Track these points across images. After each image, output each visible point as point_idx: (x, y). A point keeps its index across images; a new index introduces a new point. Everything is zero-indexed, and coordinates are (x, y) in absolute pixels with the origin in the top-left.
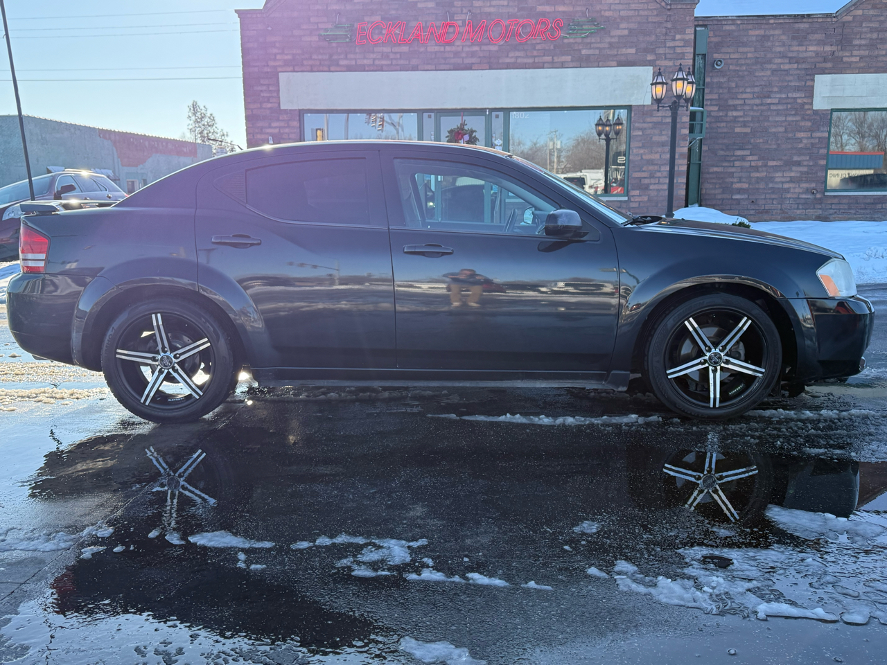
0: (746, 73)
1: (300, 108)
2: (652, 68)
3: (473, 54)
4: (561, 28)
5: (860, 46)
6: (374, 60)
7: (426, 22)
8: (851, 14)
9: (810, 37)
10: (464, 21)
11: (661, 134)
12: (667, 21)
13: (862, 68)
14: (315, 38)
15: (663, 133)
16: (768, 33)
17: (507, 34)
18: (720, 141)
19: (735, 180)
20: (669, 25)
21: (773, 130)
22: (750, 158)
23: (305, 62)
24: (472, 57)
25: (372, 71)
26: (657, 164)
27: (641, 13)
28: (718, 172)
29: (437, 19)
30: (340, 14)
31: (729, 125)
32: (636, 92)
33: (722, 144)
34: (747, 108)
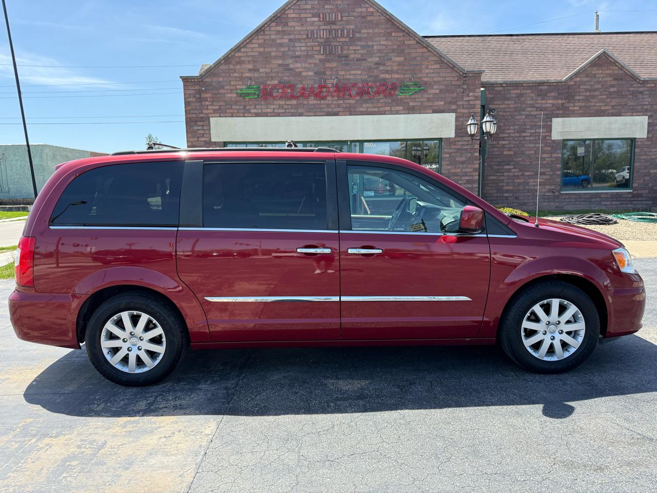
0: (510, 117)
1: (225, 141)
2: (454, 114)
3: (339, 106)
4: (396, 88)
5: (579, 100)
6: (274, 109)
7: (308, 84)
8: (573, 80)
9: (549, 94)
10: (333, 84)
11: (461, 156)
12: (463, 84)
13: (579, 114)
14: (235, 95)
15: (463, 155)
16: (523, 92)
17: (362, 93)
18: (495, 160)
19: (505, 184)
20: (465, 87)
21: (528, 153)
22: (514, 170)
23: (228, 111)
24: (338, 107)
25: (273, 116)
26: (459, 176)
27: (447, 79)
28: (493, 179)
29: (315, 83)
30: (250, 79)
31: (500, 150)
32: (445, 129)
33: (496, 162)
34: (511, 139)
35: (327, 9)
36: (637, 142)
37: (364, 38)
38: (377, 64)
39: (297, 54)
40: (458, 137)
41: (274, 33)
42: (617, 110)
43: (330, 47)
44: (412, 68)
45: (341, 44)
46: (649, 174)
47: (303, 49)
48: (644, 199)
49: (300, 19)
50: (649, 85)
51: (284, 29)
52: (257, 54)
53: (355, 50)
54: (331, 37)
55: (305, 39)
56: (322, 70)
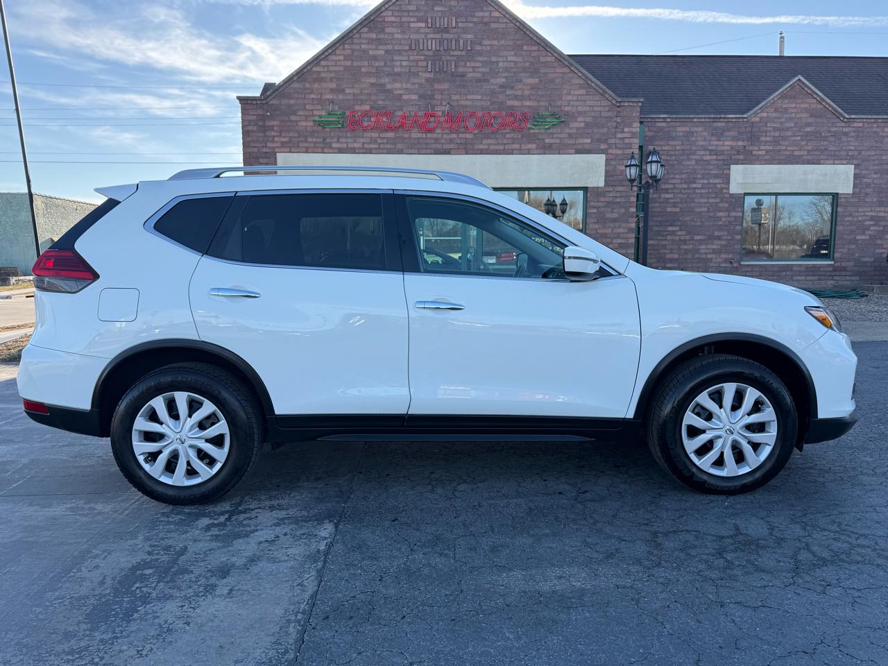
0: (675, 162)
2: (604, 155)
3: (451, 141)
4: (528, 119)
5: (766, 142)
6: (364, 143)
8: (759, 115)
9: (726, 134)
10: (443, 112)
11: (612, 212)
12: (617, 116)
13: (766, 160)
14: (311, 124)
15: (615, 211)
16: (692, 129)
17: (483, 124)
18: (656, 219)
19: (668, 251)
20: (619, 120)
21: (698, 210)
22: (680, 233)
23: (301, 144)
24: (450, 143)
25: (362, 153)
27: (596, 109)
29: (420, 110)
30: (333, 103)
31: (662, 205)
32: (591, 176)
33: (657, 221)
34: (676, 191)
35: (438, 11)
36: (841, 198)
37: (487, 51)
38: (502, 86)
39: (396, 70)
40: (609, 186)
41: (364, 41)
42: (815, 157)
43: (441, 63)
44: (549, 93)
45: (455, 58)
46: (855, 241)
47: (404, 63)
48: (848, 273)
49: (401, 24)
50: (856, 125)
51: (379, 37)
52: (342, 69)
53: (474, 67)
54: (442, 49)
55: (406, 51)
56: (429, 92)
